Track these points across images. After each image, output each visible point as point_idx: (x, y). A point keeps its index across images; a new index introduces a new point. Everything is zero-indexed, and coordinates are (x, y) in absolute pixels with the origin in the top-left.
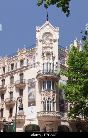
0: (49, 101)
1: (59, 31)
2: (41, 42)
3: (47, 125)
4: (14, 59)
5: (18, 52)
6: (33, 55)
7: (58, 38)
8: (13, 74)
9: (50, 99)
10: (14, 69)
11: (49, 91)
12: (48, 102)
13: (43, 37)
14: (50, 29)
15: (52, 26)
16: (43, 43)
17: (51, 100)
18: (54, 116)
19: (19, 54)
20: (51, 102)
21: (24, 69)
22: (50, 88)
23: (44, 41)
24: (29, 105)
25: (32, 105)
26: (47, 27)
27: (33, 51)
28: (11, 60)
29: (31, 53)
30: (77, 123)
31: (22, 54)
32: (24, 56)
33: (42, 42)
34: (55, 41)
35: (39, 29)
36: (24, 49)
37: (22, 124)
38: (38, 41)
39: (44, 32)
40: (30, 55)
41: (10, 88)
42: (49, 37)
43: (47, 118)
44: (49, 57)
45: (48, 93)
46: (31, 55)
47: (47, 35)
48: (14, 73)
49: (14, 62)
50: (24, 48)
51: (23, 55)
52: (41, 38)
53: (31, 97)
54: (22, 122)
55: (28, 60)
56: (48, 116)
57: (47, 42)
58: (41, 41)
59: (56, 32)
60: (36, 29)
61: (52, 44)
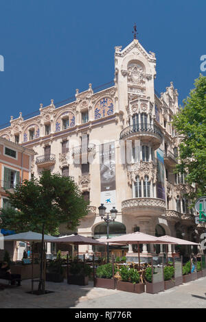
0: (146, 181)
1: (155, 61)
2: (124, 76)
3: (142, 222)
4: (69, 109)
5: (76, 95)
6: (109, 102)
7: (153, 72)
8: (67, 136)
9: (148, 177)
10: (69, 127)
11: (147, 163)
12: (144, 183)
13: (128, 69)
14: (141, 55)
15: (144, 50)
16: (129, 80)
17: (150, 179)
18: (159, 207)
19: (78, 100)
20: (149, 183)
21: (91, 125)
22: (148, 158)
23: (130, 76)
24: (103, 189)
25: (108, 188)
26: (136, 50)
27: (108, 95)
28: (62, 111)
29: (104, 99)
30: (177, 221)
31: (85, 100)
32: (90, 104)
33: (126, 77)
34: (149, 78)
35: (122, 53)
36: (89, 90)
37: (90, 222)
38: (120, 73)
39: (130, 59)
40: (102, 101)
41: (63, 160)
42: (138, 70)
43: (147, 209)
44: (144, 102)
45: (145, 167)
46: (104, 101)
47: (135, 65)
48: (70, 135)
49: (68, 114)
50: (89, 88)
51: (87, 101)
52: (125, 69)
53: (107, 175)
54: (90, 218)
55: (97, 111)
56: (149, 207)
57: (136, 77)
58: (125, 74)
59: (151, 61)
60: (116, 52)
61: (144, 82)
